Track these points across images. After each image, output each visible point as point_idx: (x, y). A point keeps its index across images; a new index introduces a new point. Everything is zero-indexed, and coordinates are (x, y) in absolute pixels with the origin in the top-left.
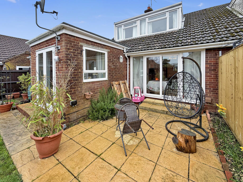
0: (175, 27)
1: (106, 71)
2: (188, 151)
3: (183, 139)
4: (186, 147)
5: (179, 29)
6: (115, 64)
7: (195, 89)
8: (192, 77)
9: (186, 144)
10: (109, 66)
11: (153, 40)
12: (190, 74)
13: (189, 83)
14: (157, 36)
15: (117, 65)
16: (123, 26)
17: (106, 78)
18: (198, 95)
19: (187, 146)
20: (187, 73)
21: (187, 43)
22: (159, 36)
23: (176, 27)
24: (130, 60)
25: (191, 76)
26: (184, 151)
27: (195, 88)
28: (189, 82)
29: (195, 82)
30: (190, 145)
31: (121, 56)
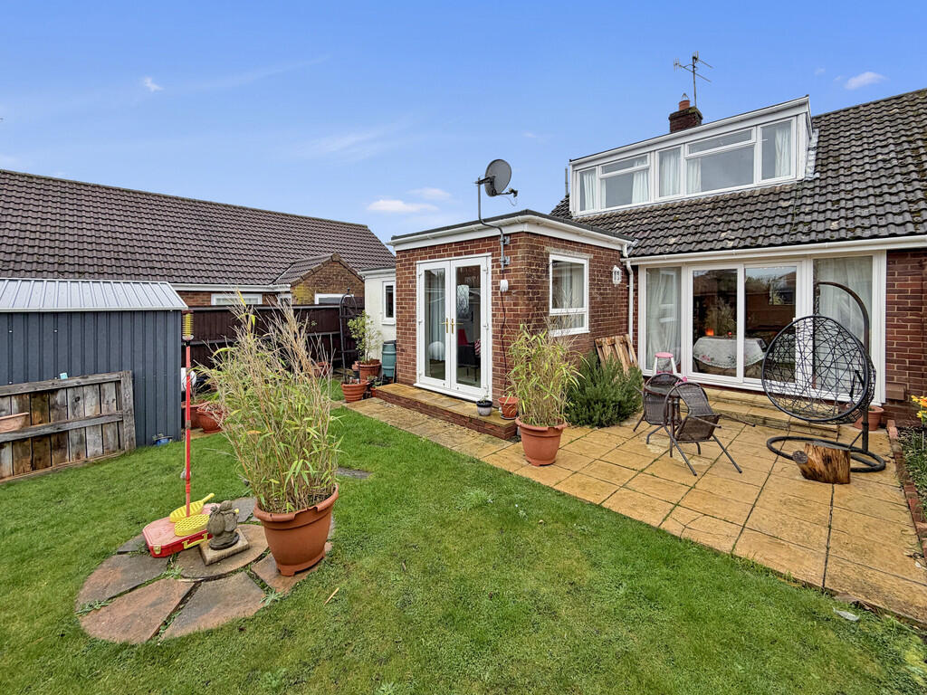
0: (785, 170)
1: (586, 310)
2: (831, 478)
3: (819, 456)
4: (826, 472)
5: (800, 178)
6: (604, 289)
7: (848, 358)
8: (841, 329)
9: (826, 465)
10: (592, 298)
11: (712, 217)
12: (835, 322)
13: (832, 342)
14: (722, 203)
15: (607, 294)
16: (599, 169)
17: (585, 329)
18: (857, 372)
19: (828, 470)
20: (827, 319)
21: (828, 235)
22: (730, 203)
23: (787, 171)
24: (637, 278)
25: (839, 326)
26: (822, 479)
27: (850, 355)
28: (833, 339)
29: (850, 340)
30: (835, 469)
31: (616, 269)
